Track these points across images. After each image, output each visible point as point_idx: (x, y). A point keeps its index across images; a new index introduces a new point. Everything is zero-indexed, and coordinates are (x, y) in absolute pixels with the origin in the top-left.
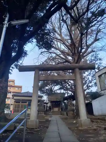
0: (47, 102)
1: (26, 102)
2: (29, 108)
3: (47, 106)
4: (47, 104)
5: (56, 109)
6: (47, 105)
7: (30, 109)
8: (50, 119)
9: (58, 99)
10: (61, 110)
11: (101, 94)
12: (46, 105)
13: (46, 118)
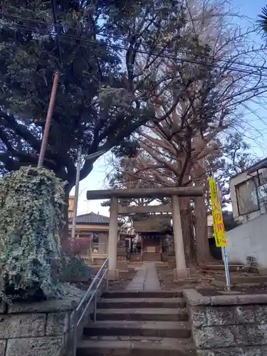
0: (132, 234)
1: (88, 236)
2: (95, 246)
3: (132, 243)
4: (132, 237)
5: (151, 249)
6: (133, 240)
7: (97, 249)
8: (136, 268)
9: (154, 229)
10: (161, 251)
11: (237, 221)
12: (130, 239)
13: (129, 266)
